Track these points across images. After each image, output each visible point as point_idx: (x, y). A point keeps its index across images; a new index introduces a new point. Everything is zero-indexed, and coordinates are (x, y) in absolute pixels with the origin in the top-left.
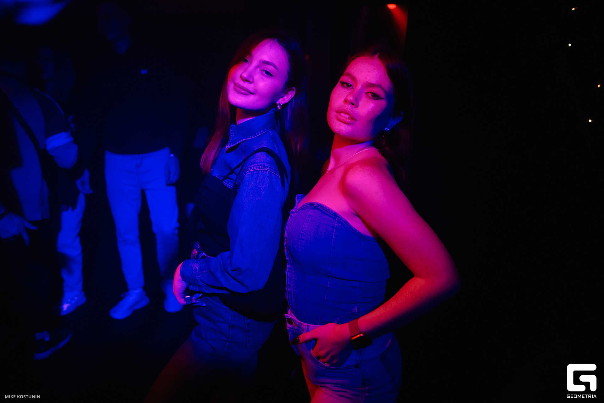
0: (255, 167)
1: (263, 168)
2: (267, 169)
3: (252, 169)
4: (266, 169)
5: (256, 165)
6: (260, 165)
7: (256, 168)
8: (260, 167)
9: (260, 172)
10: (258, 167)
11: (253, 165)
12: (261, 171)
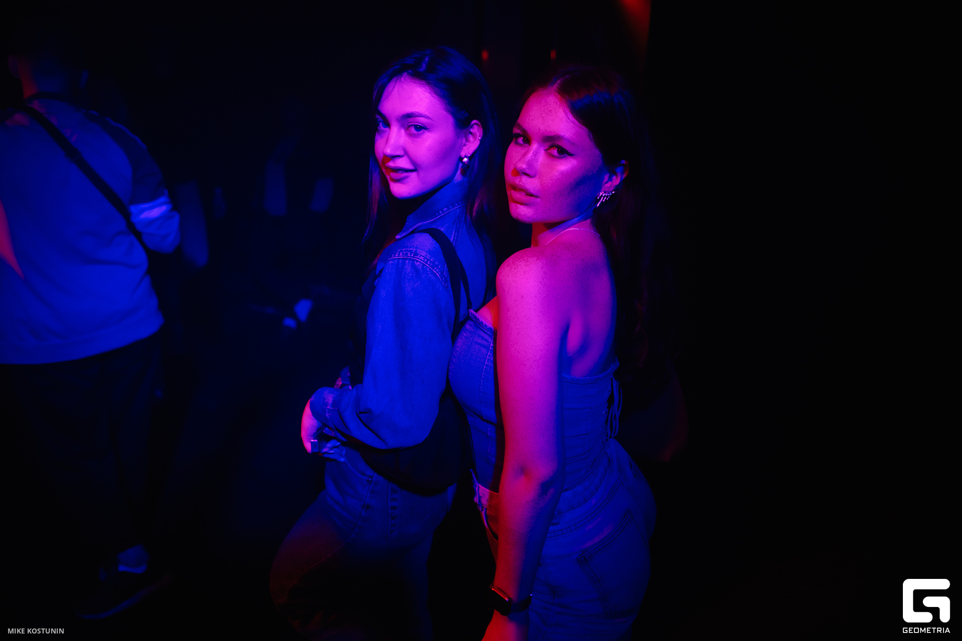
0: (401, 254)
1: (412, 255)
2: (418, 258)
3: (396, 256)
4: (416, 258)
5: (404, 250)
6: (410, 251)
7: (403, 254)
8: (408, 253)
9: (407, 262)
10: (406, 254)
11: (399, 250)
12: (409, 261)
